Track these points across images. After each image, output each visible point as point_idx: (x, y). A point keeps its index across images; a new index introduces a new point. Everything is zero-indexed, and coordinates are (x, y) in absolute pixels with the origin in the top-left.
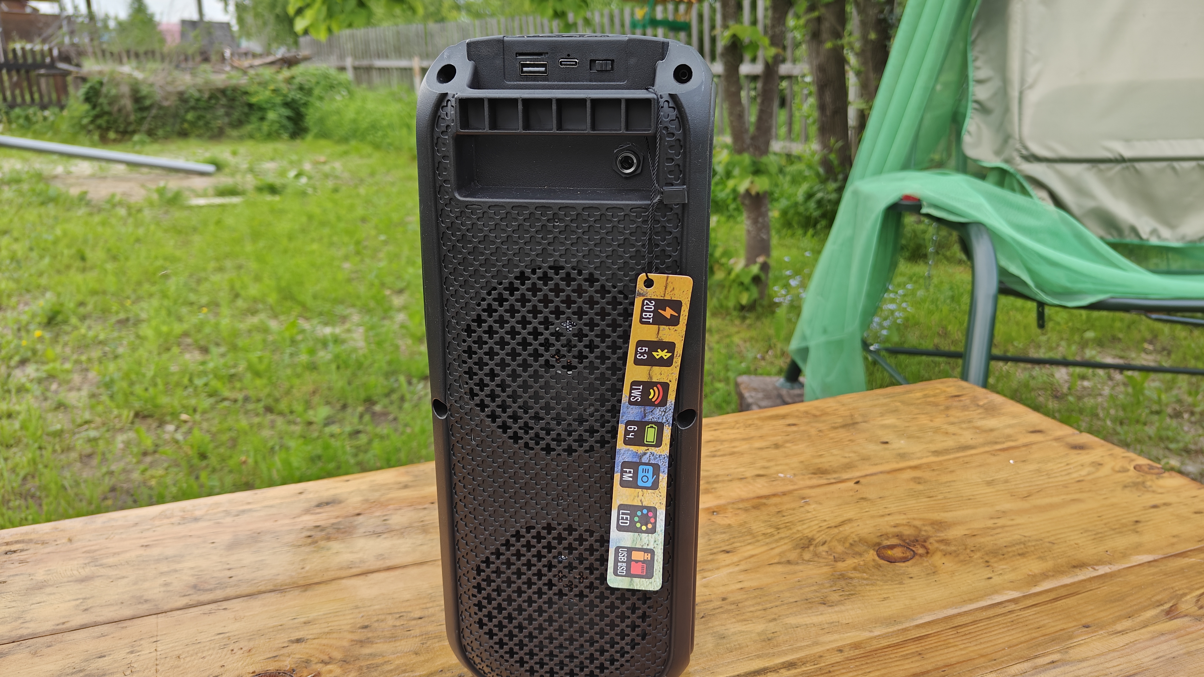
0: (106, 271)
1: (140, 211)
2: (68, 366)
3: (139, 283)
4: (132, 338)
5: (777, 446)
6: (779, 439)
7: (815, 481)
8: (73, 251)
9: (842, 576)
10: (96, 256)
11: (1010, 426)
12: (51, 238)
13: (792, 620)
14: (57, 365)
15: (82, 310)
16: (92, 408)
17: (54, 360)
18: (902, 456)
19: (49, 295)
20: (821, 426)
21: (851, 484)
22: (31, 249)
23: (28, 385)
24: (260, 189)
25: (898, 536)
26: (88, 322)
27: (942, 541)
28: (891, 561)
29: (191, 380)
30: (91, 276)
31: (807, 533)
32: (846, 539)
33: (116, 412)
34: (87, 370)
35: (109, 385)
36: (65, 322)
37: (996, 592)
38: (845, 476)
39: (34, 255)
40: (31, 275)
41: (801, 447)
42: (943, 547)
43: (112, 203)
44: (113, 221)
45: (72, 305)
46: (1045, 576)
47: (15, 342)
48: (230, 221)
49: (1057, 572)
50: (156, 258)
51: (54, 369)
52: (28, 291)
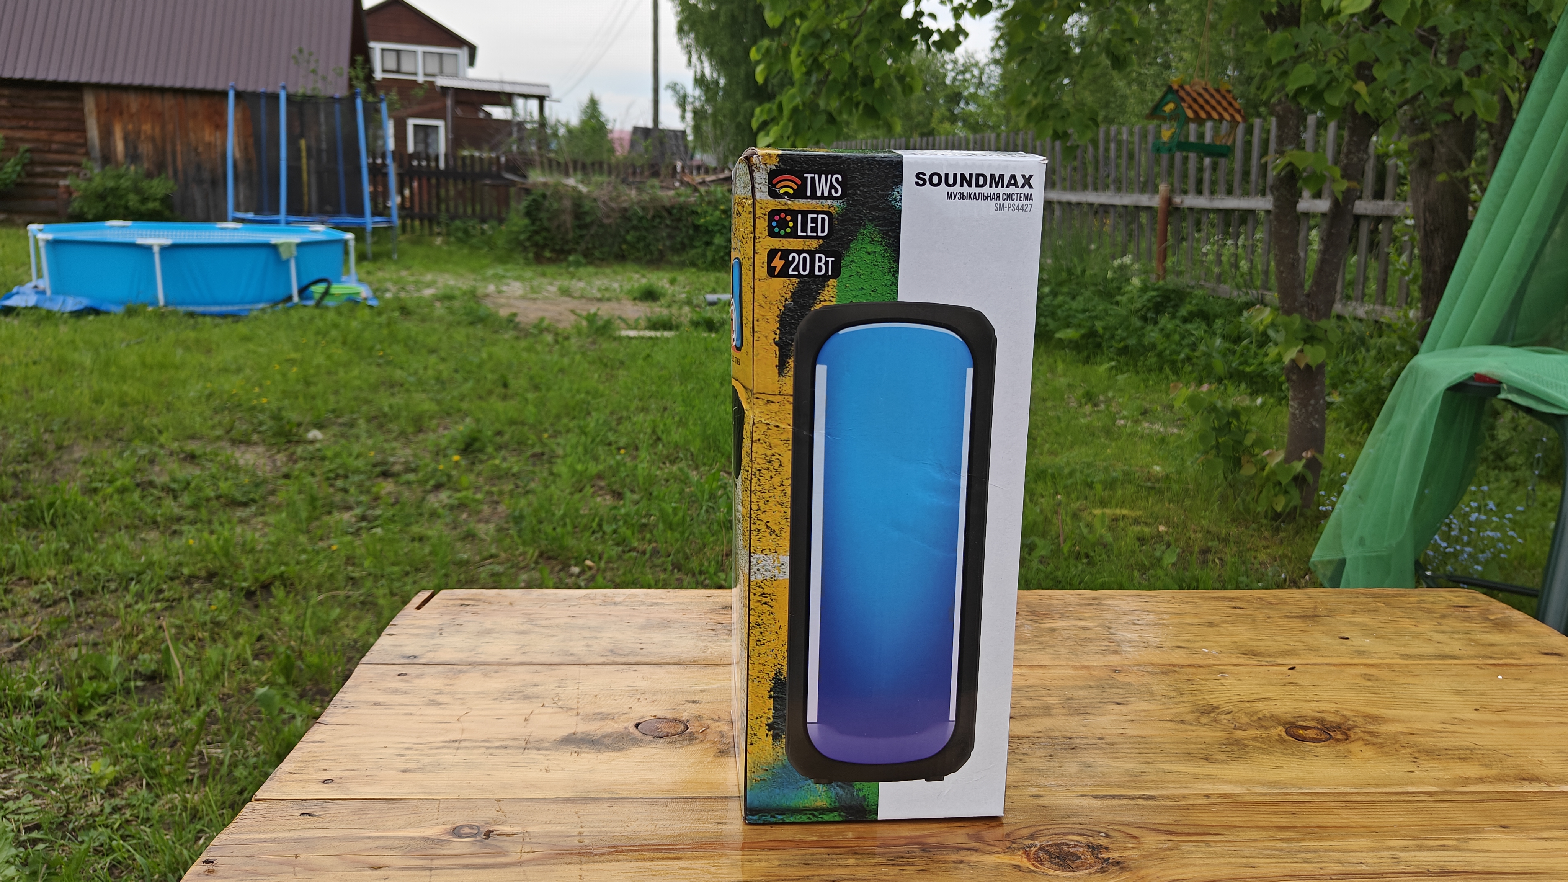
0: (526, 400)
1: (567, 338)
2: (479, 496)
3: (558, 417)
4: (545, 474)
5: (1211, 624)
6: (1216, 618)
7: (1242, 661)
8: (495, 377)
9: (1238, 743)
10: (518, 383)
11: (1519, 644)
12: (476, 360)
13: (1167, 767)
14: (469, 493)
15: (498, 439)
16: (498, 541)
17: (467, 489)
18: (1360, 653)
19: (468, 420)
20: (1271, 613)
21: (1285, 669)
22: (456, 371)
23: (440, 511)
24: (696, 324)
25: (1321, 721)
26: (503, 452)
27: (1372, 733)
28: (1301, 739)
29: (600, 525)
30: (512, 403)
31: (1214, 702)
32: (1256, 713)
33: (521, 549)
34: (497, 503)
35: (518, 519)
36: (481, 450)
37: (1413, 784)
38: (1280, 661)
39: (458, 377)
40: (453, 398)
41: (1241, 628)
42: (1367, 737)
43: (541, 328)
44: (539, 347)
45: (489, 433)
46: (1481, 780)
47: (433, 465)
48: (659, 357)
49: (1501, 779)
50: (578, 391)
51: (466, 497)
52: (449, 414)
